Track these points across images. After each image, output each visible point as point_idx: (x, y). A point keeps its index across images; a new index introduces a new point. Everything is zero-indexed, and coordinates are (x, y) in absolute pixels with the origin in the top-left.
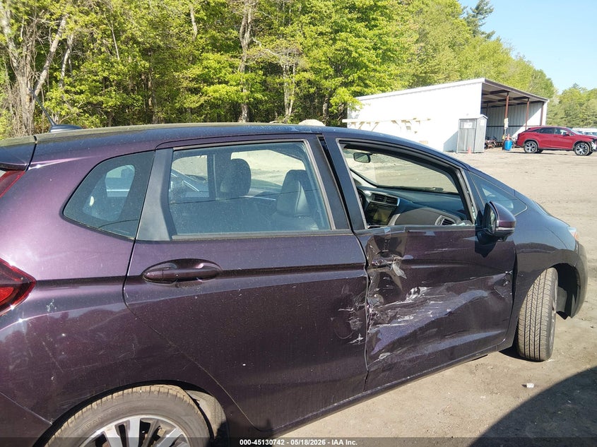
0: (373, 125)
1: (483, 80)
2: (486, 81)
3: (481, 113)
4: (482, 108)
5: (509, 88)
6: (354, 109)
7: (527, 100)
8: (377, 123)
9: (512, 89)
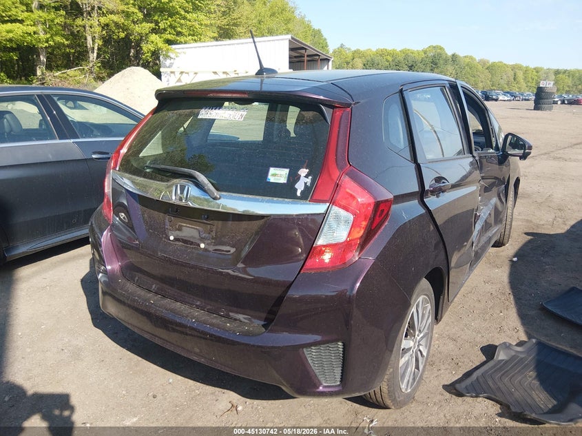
0: (192, 75)
1: (289, 37)
2: (292, 38)
3: (290, 68)
4: (290, 62)
5: (307, 46)
6: (167, 57)
7: (318, 57)
8: (196, 73)
9: (309, 47)
